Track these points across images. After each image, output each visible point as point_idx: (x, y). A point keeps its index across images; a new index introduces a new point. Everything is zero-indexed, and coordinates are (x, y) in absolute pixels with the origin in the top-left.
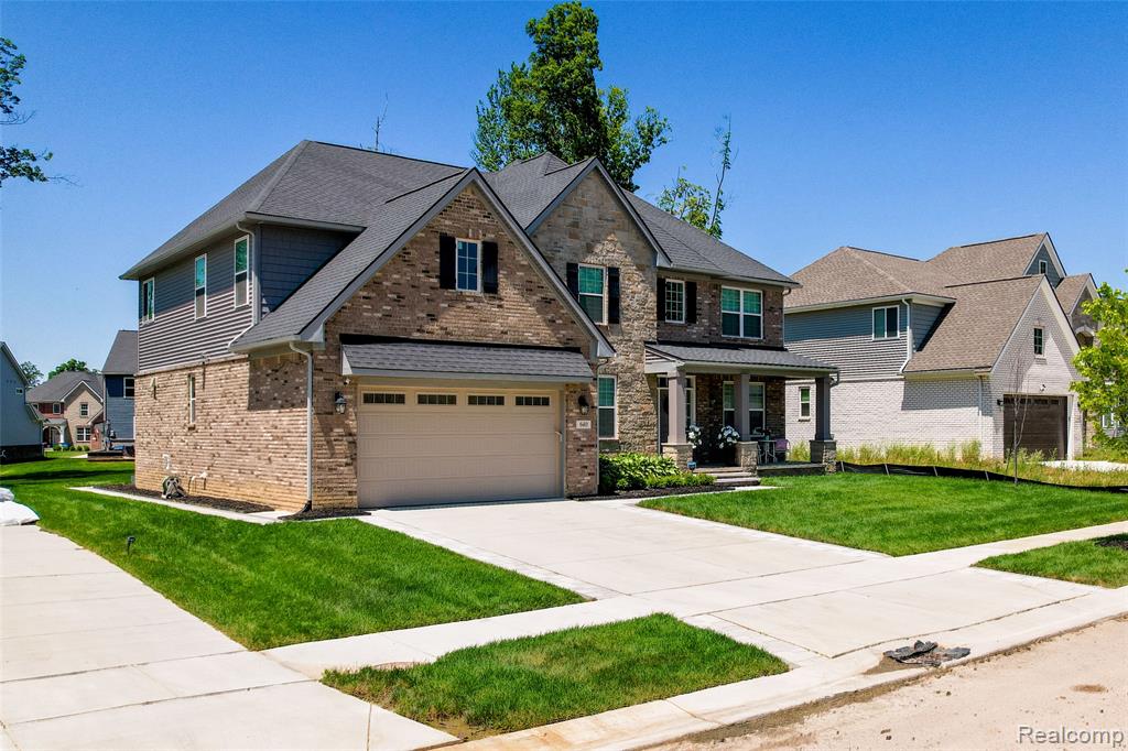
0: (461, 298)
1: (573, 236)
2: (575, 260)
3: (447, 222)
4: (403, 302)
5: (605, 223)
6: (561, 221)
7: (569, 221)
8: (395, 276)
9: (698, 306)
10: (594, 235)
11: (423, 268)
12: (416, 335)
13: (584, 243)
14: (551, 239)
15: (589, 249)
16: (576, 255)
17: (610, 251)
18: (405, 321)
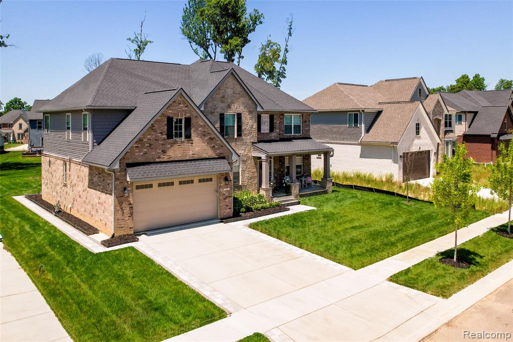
0: (176, 142)
2: (223, 112)
3: (170, 111)
4: (152, 147)
5: (236, 95)
7: (221, 96)
8: (149, 137)
9: (275, 124)
10: (232, 100)
11: (160, 132)
12: (158, 160)
13: (227, 104)
14: (213, 104)
15: (229, 107)
16: (223, 109)
17: (238, 107)
18: (153, 155)
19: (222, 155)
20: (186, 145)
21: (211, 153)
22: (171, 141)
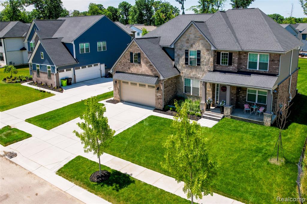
0: (134, 65)
1: (187, 43)
2: (187, 49)
3: (131, 50)
4: (125, 65)
5: (197, 38)
6: (184, 39)
7: (186, 39)
9: (233, 60)
10: (193, 42)
11: (128, 59)
12: (126, 72)
13: (190, 44)
14: (181, 44)
15: (192, 46)
16: (188, 48)
17: (198, 46)
18: (125, 69)
19: (156, 75)
20: (139, 67)
21: (150, 73)
22: (132, 64)
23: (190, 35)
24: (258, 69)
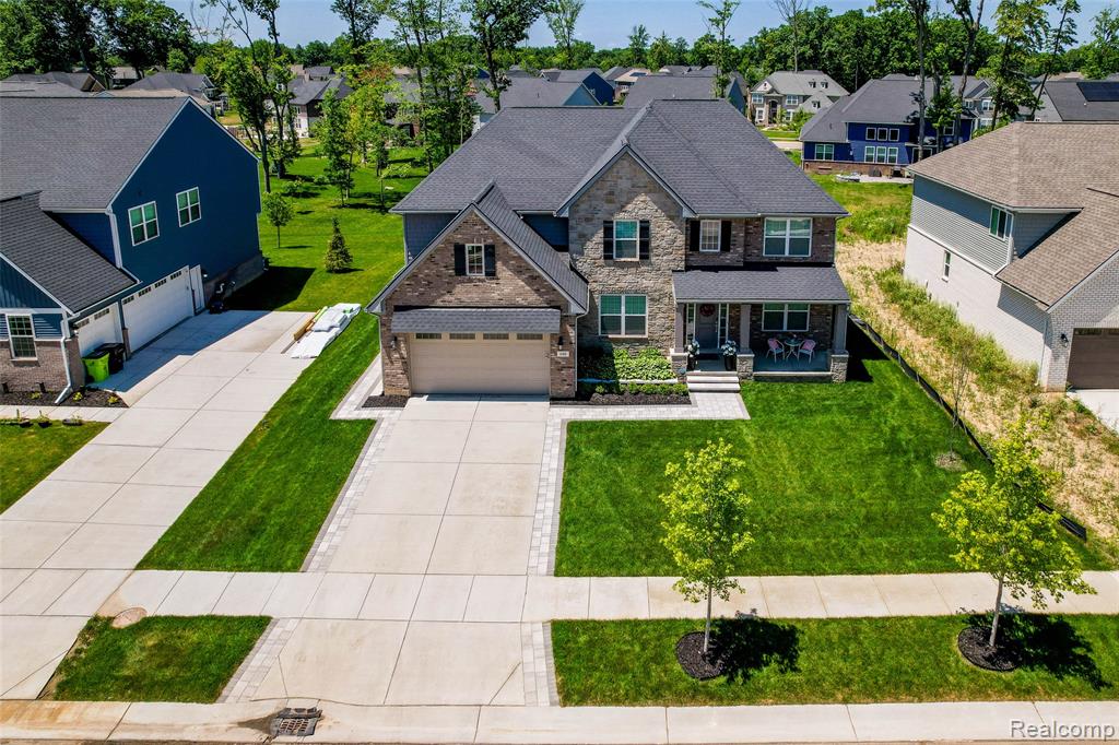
0: (470, 280)
1: (609, 201)
4: (432, 285)
5: (637, 189)
6: (599, 192)
7: (606, 192)
9: (733, 239)
11: (445, 265)
13: (617, 205)
14: (590, 205)
15: (621, 209)
16: (612, 214)
18: (434, 296)
22: (462, 278)
23: (619, 181)
24: (787, 254)
